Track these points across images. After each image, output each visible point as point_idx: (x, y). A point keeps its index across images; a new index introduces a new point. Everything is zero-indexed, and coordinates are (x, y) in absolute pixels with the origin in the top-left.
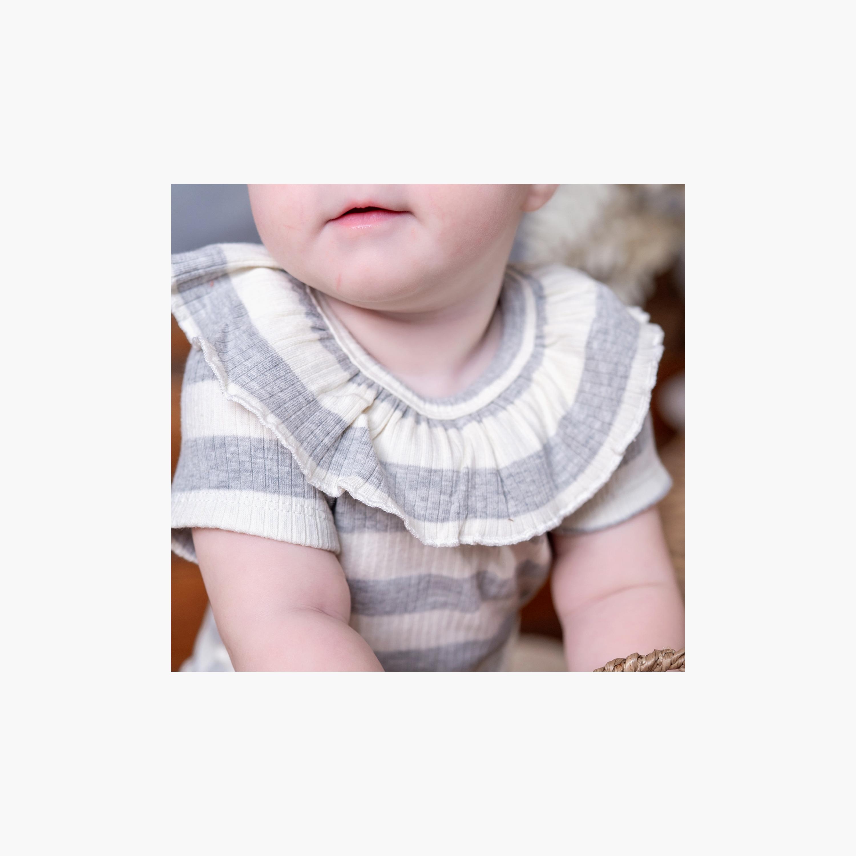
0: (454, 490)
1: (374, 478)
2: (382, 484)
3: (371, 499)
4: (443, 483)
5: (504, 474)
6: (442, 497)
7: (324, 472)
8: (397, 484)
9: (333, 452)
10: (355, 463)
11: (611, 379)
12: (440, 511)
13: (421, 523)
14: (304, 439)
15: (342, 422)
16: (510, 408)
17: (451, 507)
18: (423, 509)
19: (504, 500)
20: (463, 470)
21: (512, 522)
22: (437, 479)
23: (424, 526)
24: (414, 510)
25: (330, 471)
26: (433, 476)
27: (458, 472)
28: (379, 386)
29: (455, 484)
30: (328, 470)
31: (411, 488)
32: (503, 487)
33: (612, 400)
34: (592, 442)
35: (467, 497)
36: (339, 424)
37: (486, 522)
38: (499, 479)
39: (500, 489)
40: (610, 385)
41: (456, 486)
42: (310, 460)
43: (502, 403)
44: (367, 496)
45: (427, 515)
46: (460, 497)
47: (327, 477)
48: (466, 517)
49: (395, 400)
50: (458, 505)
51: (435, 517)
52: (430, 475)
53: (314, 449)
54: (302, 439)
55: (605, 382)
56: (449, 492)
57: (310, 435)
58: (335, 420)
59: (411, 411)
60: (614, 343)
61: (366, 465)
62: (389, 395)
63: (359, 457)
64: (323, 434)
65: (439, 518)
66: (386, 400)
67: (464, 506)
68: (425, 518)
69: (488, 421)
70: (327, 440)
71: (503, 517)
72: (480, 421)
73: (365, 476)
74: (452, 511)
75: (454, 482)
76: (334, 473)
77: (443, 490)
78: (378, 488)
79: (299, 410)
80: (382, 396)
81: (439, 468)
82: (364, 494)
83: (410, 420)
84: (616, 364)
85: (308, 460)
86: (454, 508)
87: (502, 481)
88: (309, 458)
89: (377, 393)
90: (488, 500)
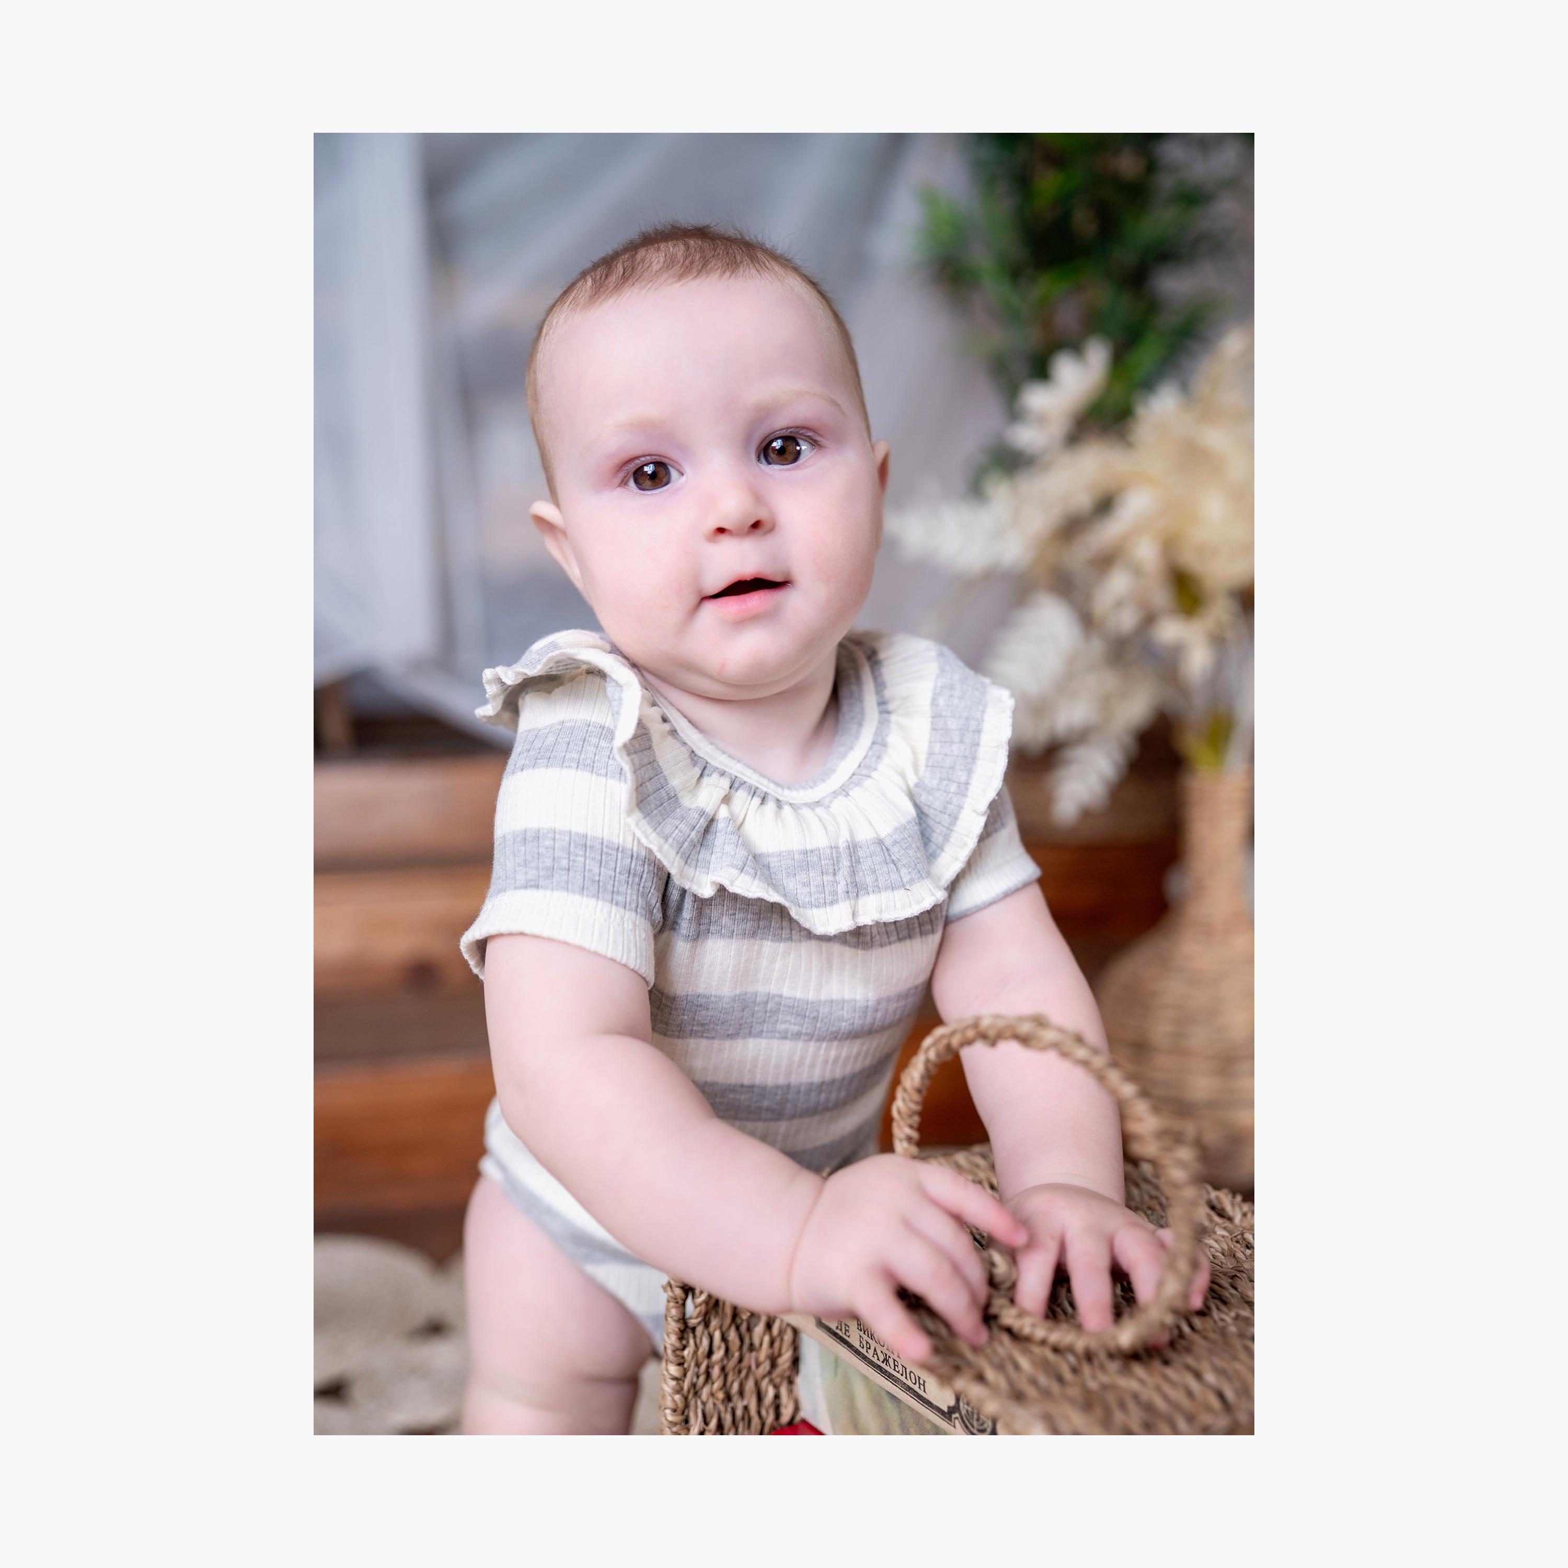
0: (836, 868)
1: (749, 868)
2: (758, 874)
3: (750, 890)
4: (823, 862)
5: (888, 842)
6: (825, 878)
7: (692, 870)
8: (772, 875)
9: (698, 849)
10: (724, 856)
11: (962, 735)
12: (826, 893)
13: (808, 912)
14: (668, 835)
15: (705, 814)
16: (874, 774)
17: (837, 887)
18: (807, 896)
19: (895, 869)
20: (842, 845)
21: (908, 891)
22: (815, 859)
23: (813, 914)
24: (797, 899)
25: (698, 869)
26: (810, 857)
27: (837, 848)
28: (731, 774)
29: (836, 861)
30: (696, 869)
31: (788, 874)
32: (890, 855)
33: (966, 757)
34: (951, 807)
35: (853, 873)
36: (704, 816)
37: (881, 896)
38: (884, 848)
39: (888, 858)
40: (962, 742)
41: (838, 863)
42: (678, 858)
43: (865, 772)
44: (744, 887)
45: (812, 901)
46: (846, 873)
47: (696, 877)
48: (857, 895)
49: (750, 787)
50: (845, 883)
51: (822, 901)
52: (806, 856)
53: (680, 845)
54: (667, 835)
55: (957, 739)
56: (831, 871)
57: (674, 830)
58: (699, 812)
59: (770, 797)
60: (961, 698)
61: (736, 856)
62: (743, 783)
63: (728, 848)
64: (689, 828)
65: (826, 902)
66: (741, 788)
67: (852, 883)
68: (812, 905)
69: (855, 792)
70: (693, 834)
71: (898, 888)
72: (847, 795)
73: (739, 867)
74: (839, 891)
75: (835, 859)
76: (702, 871)
77: (824, 870)
78: (755, 877)
79: (660, 806)
80: (736, 785)
81: (814, 846)
82: (742, 886)
83: (770, 806)
84: (967, 718)
85: (675, 859)
86: (841, 888)
87: (888, 850)
88: (676, 856)
89: (731, 782)
90: (877, 872)
